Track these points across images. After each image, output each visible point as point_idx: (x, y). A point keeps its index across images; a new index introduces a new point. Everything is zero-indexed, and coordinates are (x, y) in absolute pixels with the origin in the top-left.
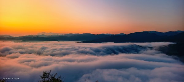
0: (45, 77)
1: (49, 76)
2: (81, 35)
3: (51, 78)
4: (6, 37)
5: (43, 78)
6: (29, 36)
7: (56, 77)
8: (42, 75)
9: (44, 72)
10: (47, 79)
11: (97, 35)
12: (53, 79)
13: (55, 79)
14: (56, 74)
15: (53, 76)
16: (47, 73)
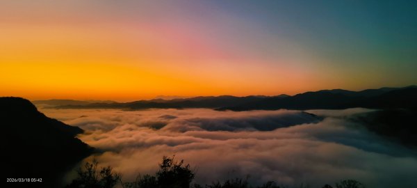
0: (166, 166)
1: (171, 164)
3: (175, 167)
5: (162, 167)
7: (183, 166)
8: (161, 162)
9: (164, 157)
10: (169, 169)
11: (243, 97)
12: (178, 168)
13: (181, 168)
14: (182, 161)
15: (178, 164)
16: (168, 160)
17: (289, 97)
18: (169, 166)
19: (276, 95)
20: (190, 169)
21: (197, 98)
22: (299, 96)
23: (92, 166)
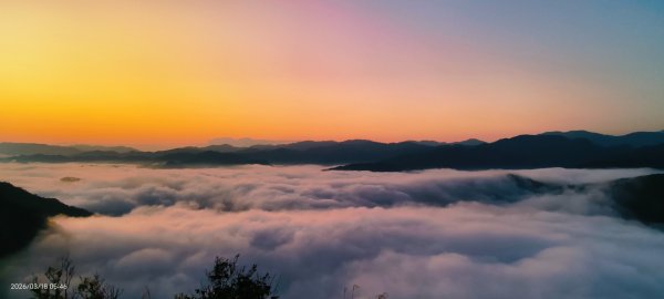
0: (220, 277)
1: (232, 272)
2: (341, 144)
3: (239, 279)
4: (120, 152)
5: (213, 278)
7: (253, 278)
8: (211, 268)
9: (218, 260)
11: (394, 144)
12: (245, 282)
13: (251, 282)
14: (254, 267)
15: (245, 273)
16: (225, 264)
18: (227, 276)
19: (460, 140)
20: (268, 283)
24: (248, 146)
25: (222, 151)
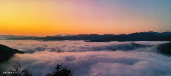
2: (89, 35)
3: (63, 69)
5: (57, 69)
6: (49, 36)
7: (67, 69)
8: (57, 66)
9: (58, 64)
11: (102, 35)
12: (64, 70)
13: (66, 70)
14: (67, 66)
15: (65, 68)
16: (59, 66)
17: (126, 35)
18: (60, 69)
20: (70, 70)
21: (78, 35)
22: (131, 35)
23: (18, 68)
24: (65, 36)
25: (58, 37)
